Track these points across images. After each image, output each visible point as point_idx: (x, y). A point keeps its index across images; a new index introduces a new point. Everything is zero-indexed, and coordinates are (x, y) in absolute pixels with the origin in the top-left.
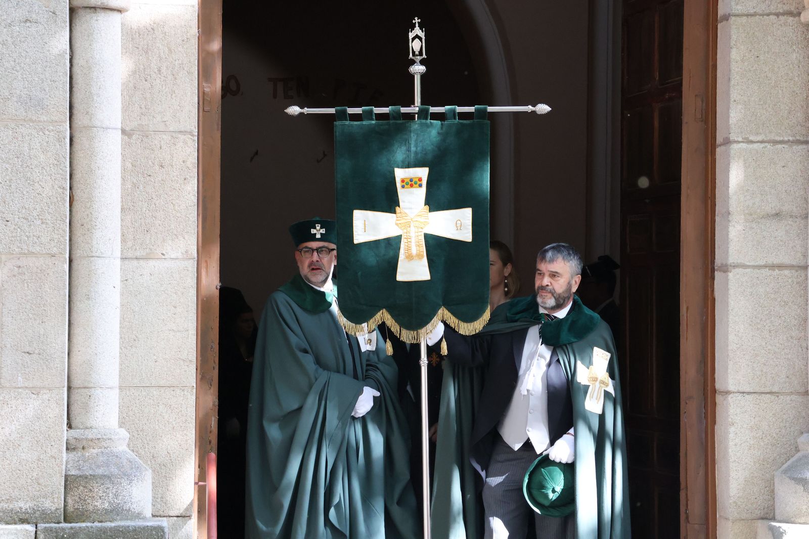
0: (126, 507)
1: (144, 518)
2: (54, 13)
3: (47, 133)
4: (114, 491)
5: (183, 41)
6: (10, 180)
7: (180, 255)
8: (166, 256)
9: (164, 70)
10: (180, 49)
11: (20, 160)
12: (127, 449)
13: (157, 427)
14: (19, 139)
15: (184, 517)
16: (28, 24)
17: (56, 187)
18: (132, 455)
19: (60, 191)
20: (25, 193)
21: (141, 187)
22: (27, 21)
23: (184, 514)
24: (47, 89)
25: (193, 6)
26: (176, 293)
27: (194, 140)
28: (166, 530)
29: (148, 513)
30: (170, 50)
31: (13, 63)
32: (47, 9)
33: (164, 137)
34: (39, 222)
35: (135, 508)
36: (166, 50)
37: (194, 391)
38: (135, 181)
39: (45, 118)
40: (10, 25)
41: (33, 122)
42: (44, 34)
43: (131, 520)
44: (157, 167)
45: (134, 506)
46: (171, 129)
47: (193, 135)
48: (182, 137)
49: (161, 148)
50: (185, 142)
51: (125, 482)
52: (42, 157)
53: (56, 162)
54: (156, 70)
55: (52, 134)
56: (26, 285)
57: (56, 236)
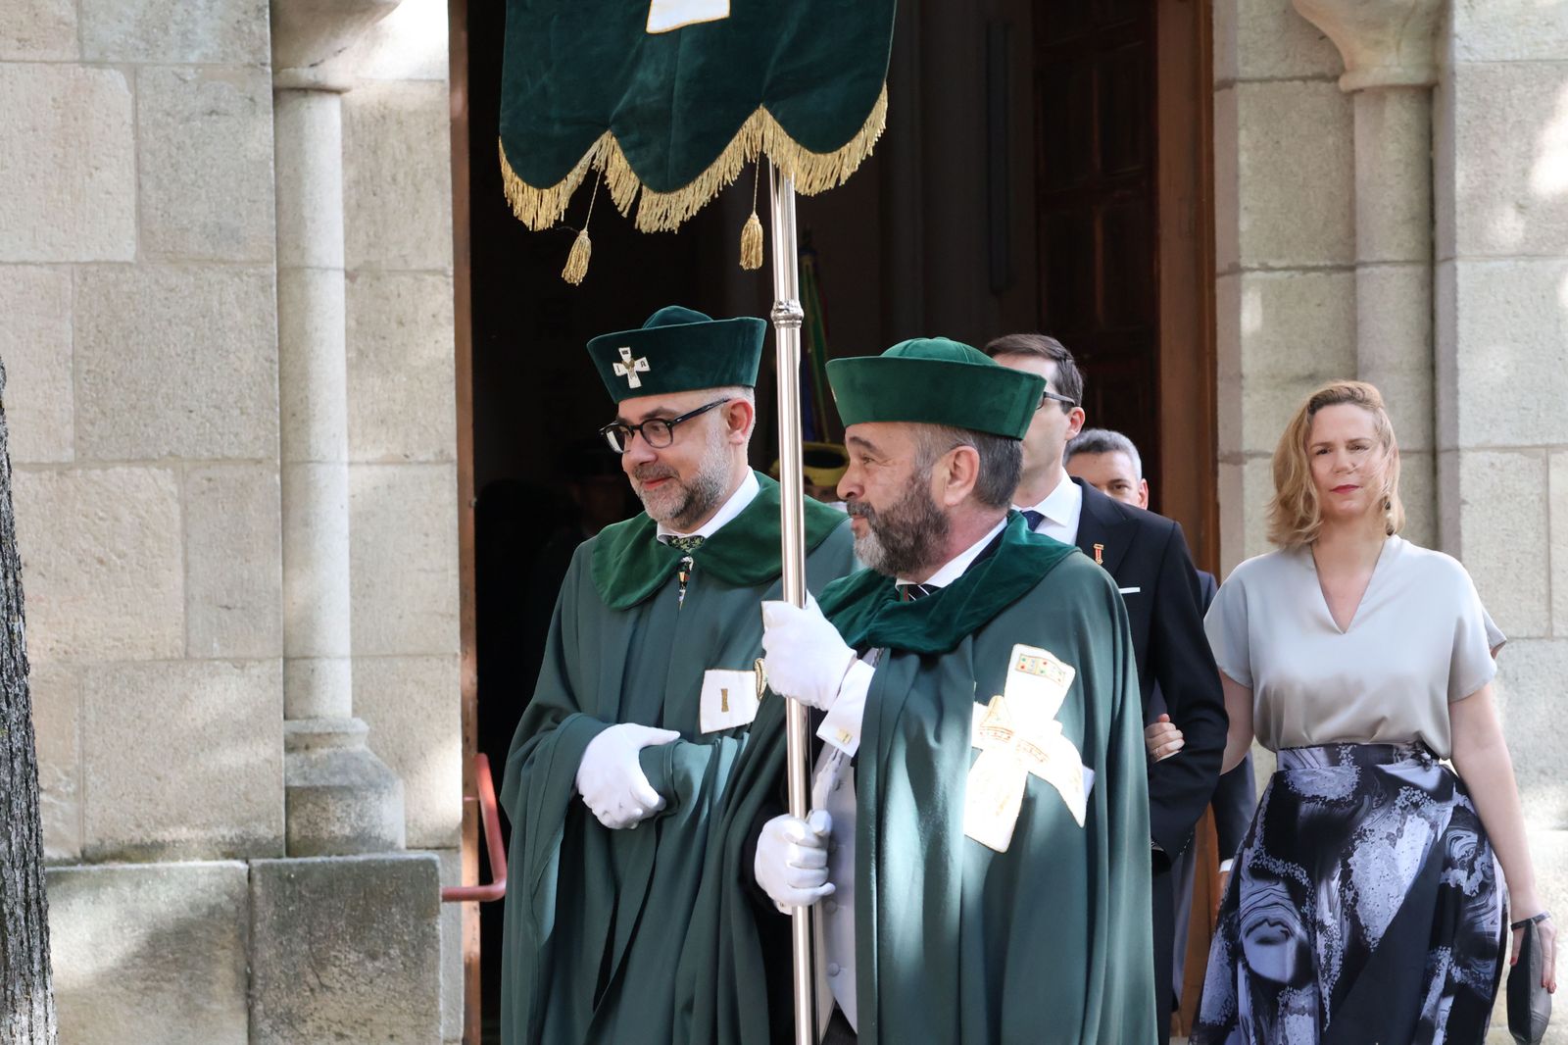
0: (376, 832)
1: (398, 850)
2: (252, 99)
3: (245, 278)
4: (358, 809)
5: (429, 133)
6: (194, 351)
7: (432, 458)
8: (412, 459)
9: (400, 177)
10: (424, 146)
11: (207, 320)
12: (368, 750)
13: (405, 716)
14: (206, 288)
15: (447, 848)
16: (214, 117)
17: (261, 359)
18: (373, 757)
19: (267, 364)
20: (215, 369)
21: (371, 355)
22: (212, 112)
23: (448, 844)
24: (244, 213)
25: (442, 81)
26: (427, 514)
27: (448, 284)
28: (439, 865)
29: (402, 843)
30: (409, 148)
31: (193, 176)
32: (242, 94)
33: (403, 278)
34: (236, 412)
35: (387, 834)
36: (404, 147)
37: (459, 660)
38: (361, 346)
39: (241, 257)
40: (188, 120)
41: (224, 263)
42: (237, 132)
43: (382, 852)
44: (394, 325)
45: (386, 831)
46: (414, 267)
47: (447, 276)
48: (430, 279)
49: (399, 295)
50: (435, 286)
51: (372, 797)
52: (239, 315)
53: (259, 322)
54: (389, 179)
55: (253, 280)
56: (220, 506)
57: (262, 433)
